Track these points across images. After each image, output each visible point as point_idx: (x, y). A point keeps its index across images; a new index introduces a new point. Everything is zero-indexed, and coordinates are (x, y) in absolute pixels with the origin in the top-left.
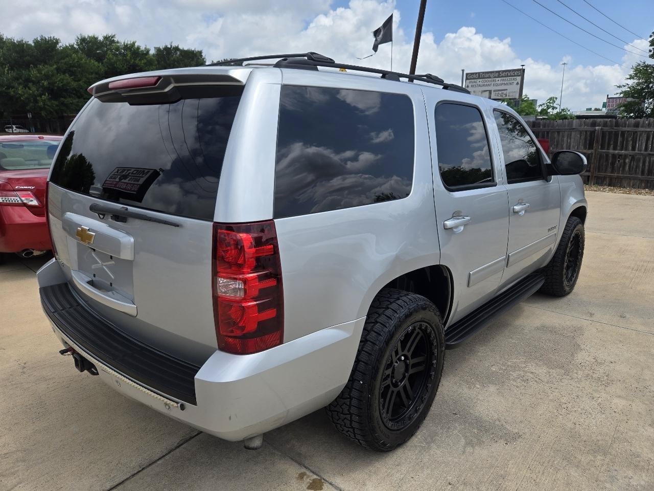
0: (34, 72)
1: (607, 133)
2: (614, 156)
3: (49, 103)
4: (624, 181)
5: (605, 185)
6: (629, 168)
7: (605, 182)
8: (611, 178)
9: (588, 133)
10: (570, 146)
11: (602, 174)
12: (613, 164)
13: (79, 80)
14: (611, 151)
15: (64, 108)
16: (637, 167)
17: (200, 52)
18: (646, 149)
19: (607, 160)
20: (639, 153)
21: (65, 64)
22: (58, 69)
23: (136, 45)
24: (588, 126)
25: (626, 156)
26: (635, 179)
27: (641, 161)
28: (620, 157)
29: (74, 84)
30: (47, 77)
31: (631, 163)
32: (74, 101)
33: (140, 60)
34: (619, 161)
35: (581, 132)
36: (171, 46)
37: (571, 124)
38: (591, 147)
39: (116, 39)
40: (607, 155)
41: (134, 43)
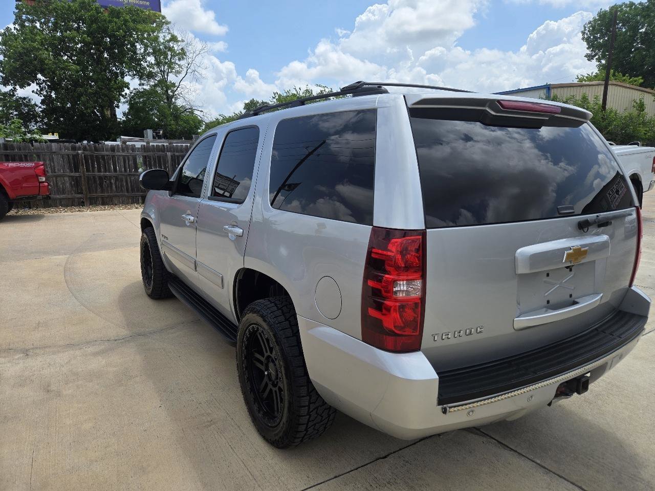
1: (89, 157)
2: (100, 178)
4: (114, 199)
5: (99, 204)
6: (116, 187)
7: (98, 202)
8: (103, 198)
9: (71, 157)
10: (55, 170)
11: (95, 195)
12: (101, 184)
14: (97, 173)
16: (122, 186)
18: (125, 171)
19: (95, 182)
20: (121, 174)
24: (69, 150)
25: (110, 177)
26: (122, 196)
27: (124, 180)
28: (106, 178)
31: (116, 183)
34: (105, 182)
35: (63, 156)
37: (49, 148)
38: (77, 170)
40: (94, 177)
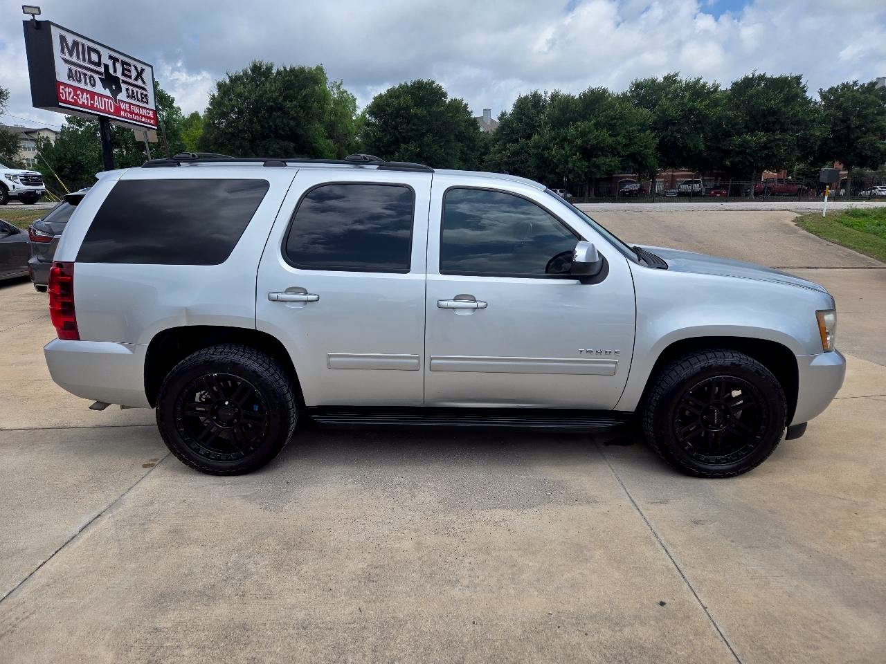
0: (572, 130)
3: (578, 164)
13: (618, 135)
15: (595, 170)
17: (798, 79)
21: (606, 117)
22: (597, 125)
23: (702, 82)
29: (610, 140)
30: (583, 134)
32: (607, 161)
33: (701, 101)
36: (753, 75)
39: (678, 79)
41: (699, 80)
